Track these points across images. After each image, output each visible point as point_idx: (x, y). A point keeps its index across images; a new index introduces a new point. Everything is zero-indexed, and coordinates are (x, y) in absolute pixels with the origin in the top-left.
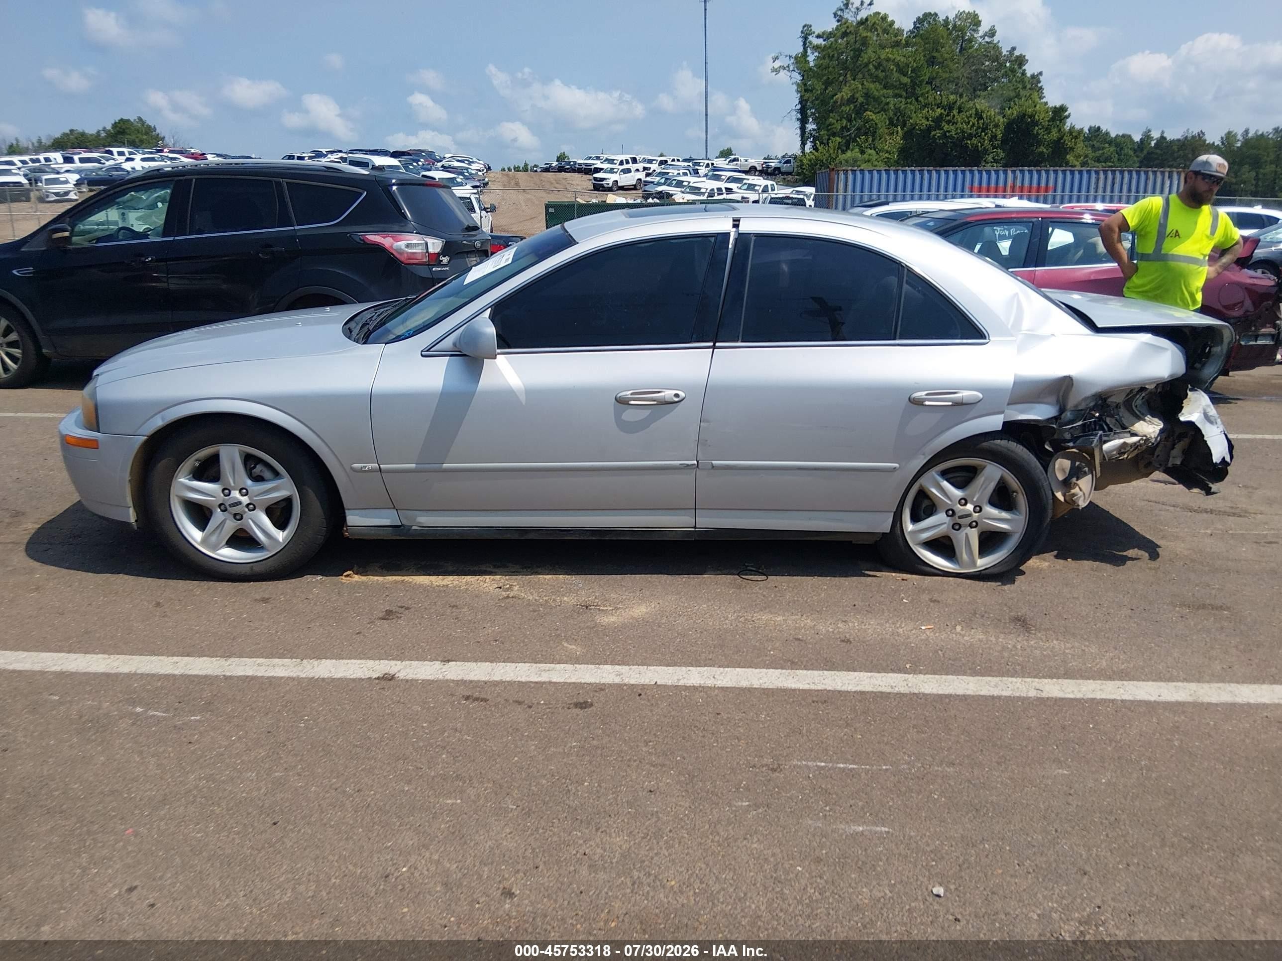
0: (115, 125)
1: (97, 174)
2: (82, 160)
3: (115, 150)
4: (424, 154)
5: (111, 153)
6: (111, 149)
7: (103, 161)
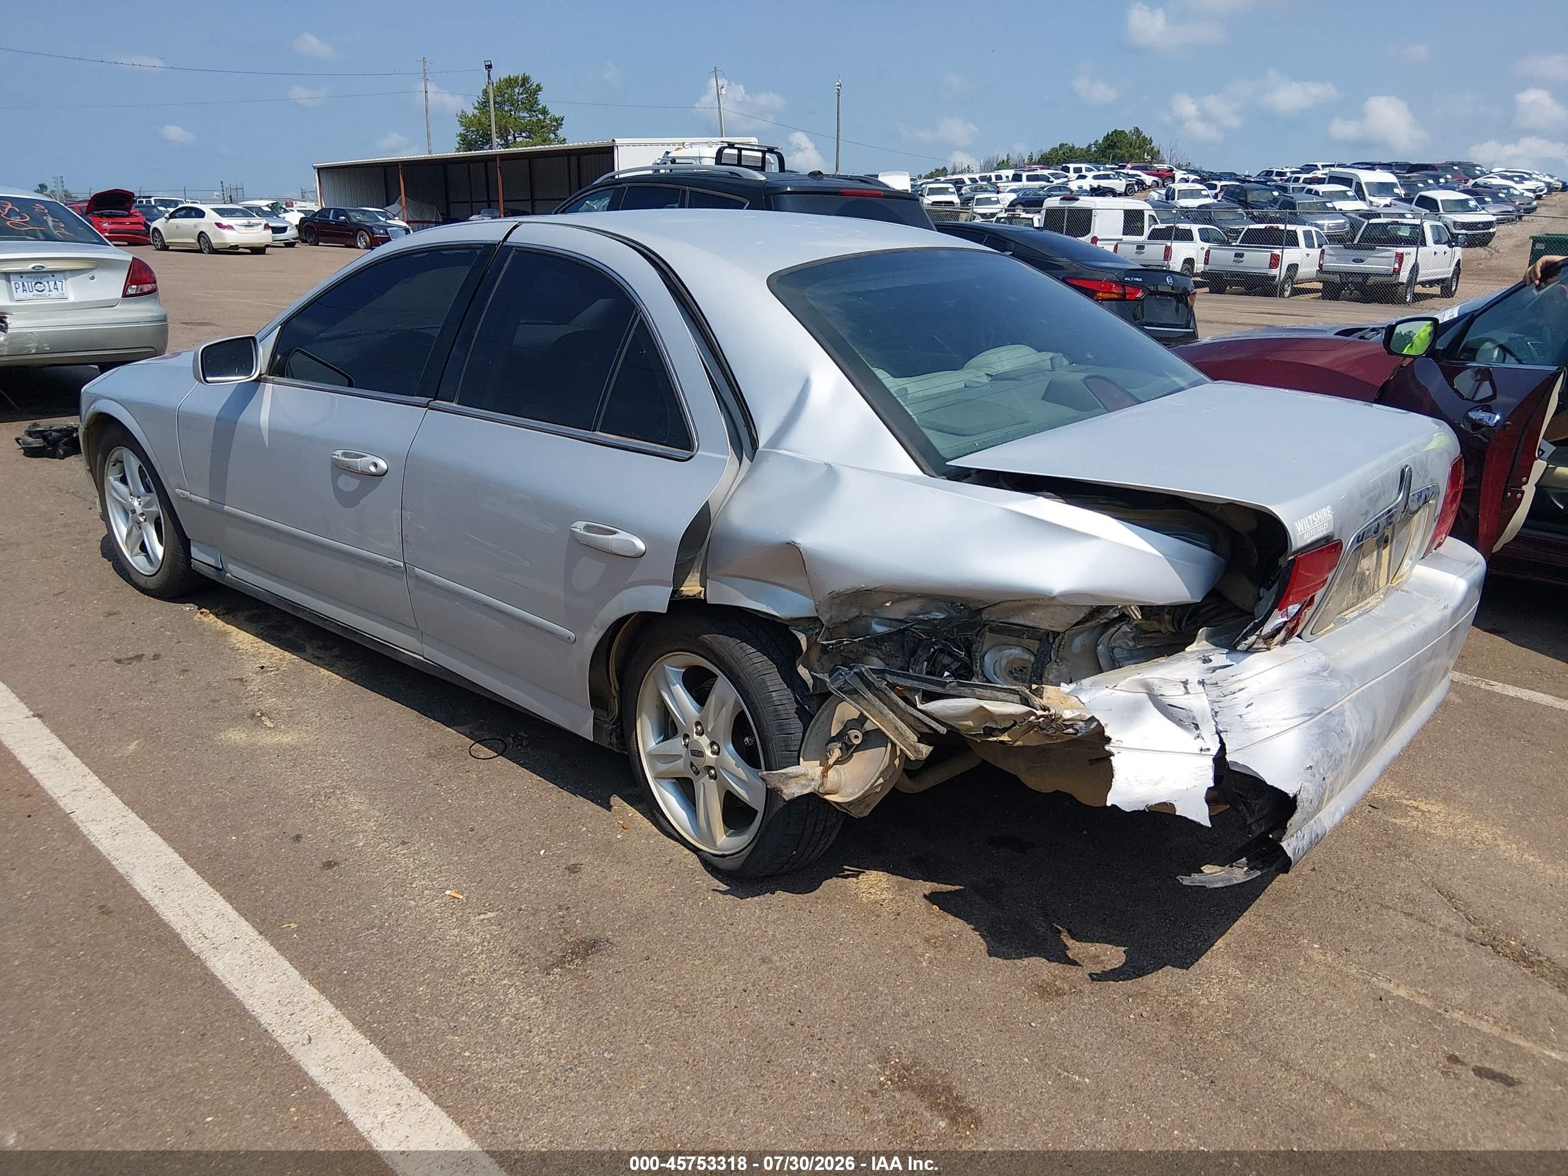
0: (1107, 138)
1: (1037, 195)
2: (1029, 178)
3: (1072, 166)
4: (1456, 168)
5: (1067, 170)
6: (1068, 165)
7: (1052, 179)
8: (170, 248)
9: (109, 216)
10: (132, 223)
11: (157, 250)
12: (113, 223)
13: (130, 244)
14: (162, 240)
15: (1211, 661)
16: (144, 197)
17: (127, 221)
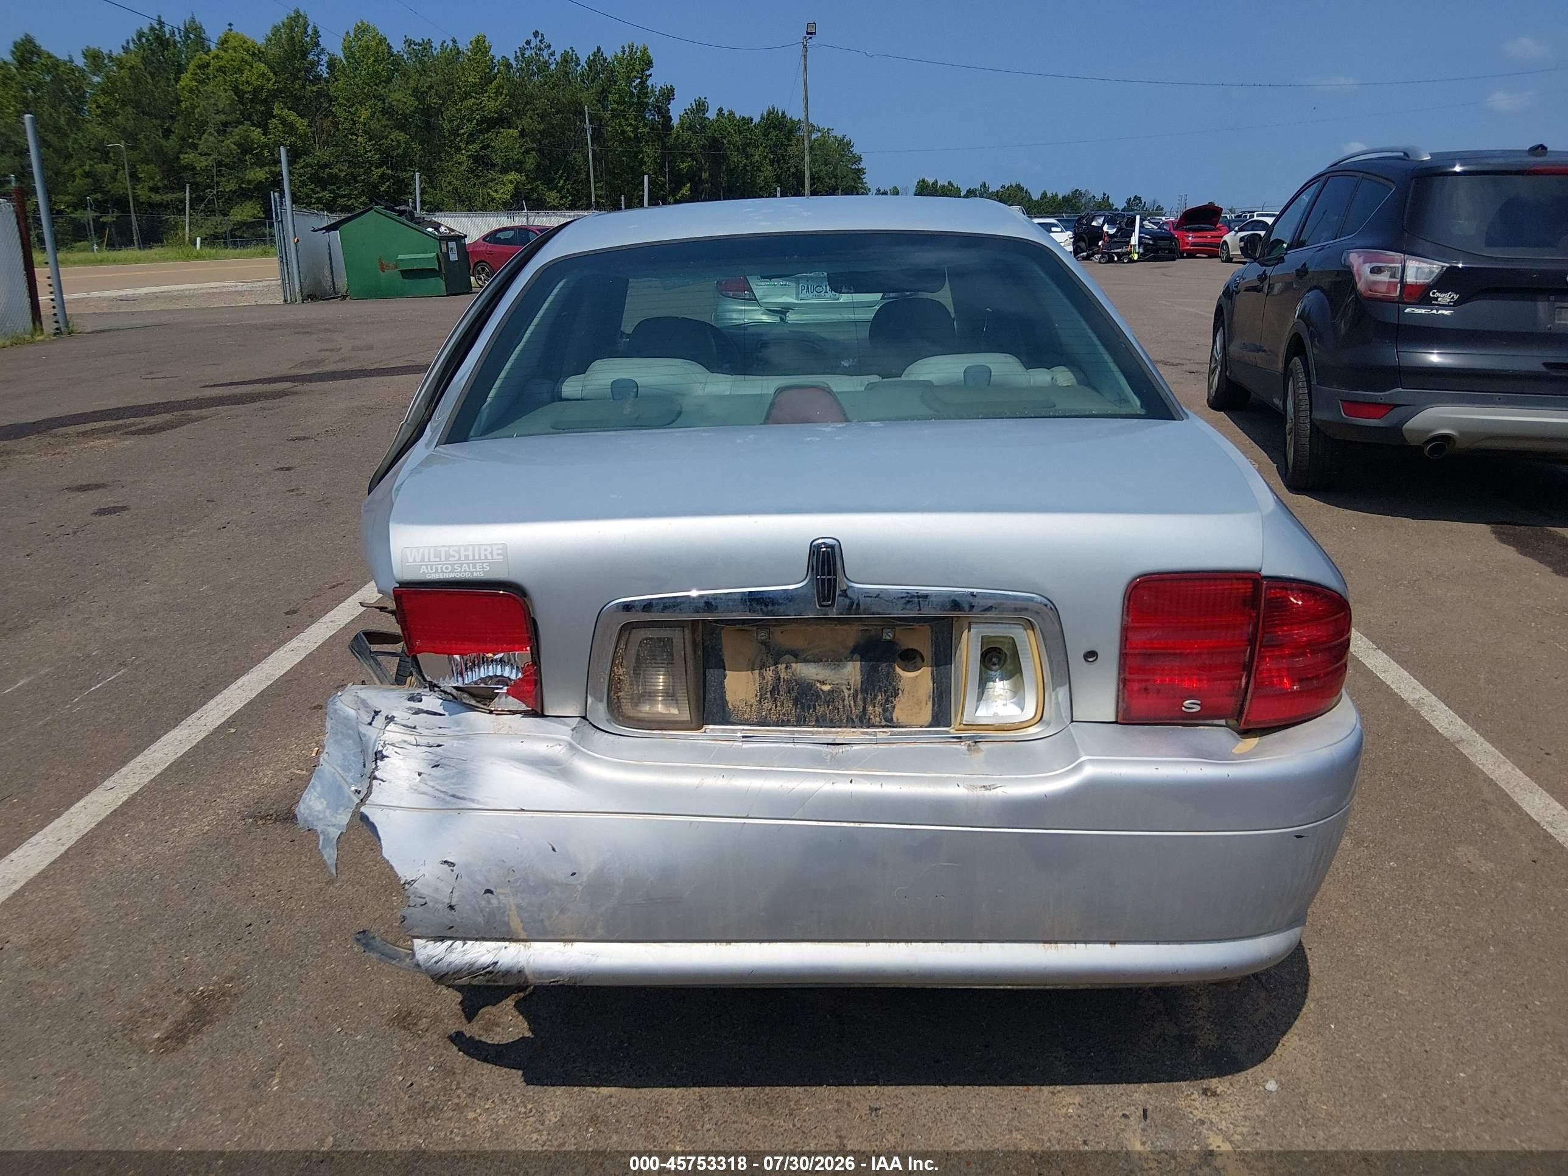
8: (1234, 260)
9: (1195, 231)
10: (1213, 237)
11: (1222, 261)
12: (1196, 237)
13: (1209, 257)
14: (1228, 252)
15: (421, 700)
16: (1249, 212)
17: (1209, 234)
